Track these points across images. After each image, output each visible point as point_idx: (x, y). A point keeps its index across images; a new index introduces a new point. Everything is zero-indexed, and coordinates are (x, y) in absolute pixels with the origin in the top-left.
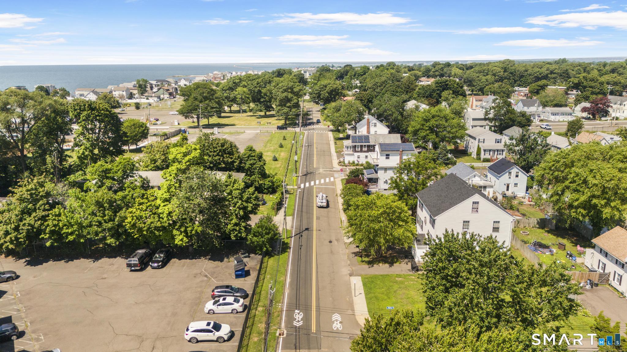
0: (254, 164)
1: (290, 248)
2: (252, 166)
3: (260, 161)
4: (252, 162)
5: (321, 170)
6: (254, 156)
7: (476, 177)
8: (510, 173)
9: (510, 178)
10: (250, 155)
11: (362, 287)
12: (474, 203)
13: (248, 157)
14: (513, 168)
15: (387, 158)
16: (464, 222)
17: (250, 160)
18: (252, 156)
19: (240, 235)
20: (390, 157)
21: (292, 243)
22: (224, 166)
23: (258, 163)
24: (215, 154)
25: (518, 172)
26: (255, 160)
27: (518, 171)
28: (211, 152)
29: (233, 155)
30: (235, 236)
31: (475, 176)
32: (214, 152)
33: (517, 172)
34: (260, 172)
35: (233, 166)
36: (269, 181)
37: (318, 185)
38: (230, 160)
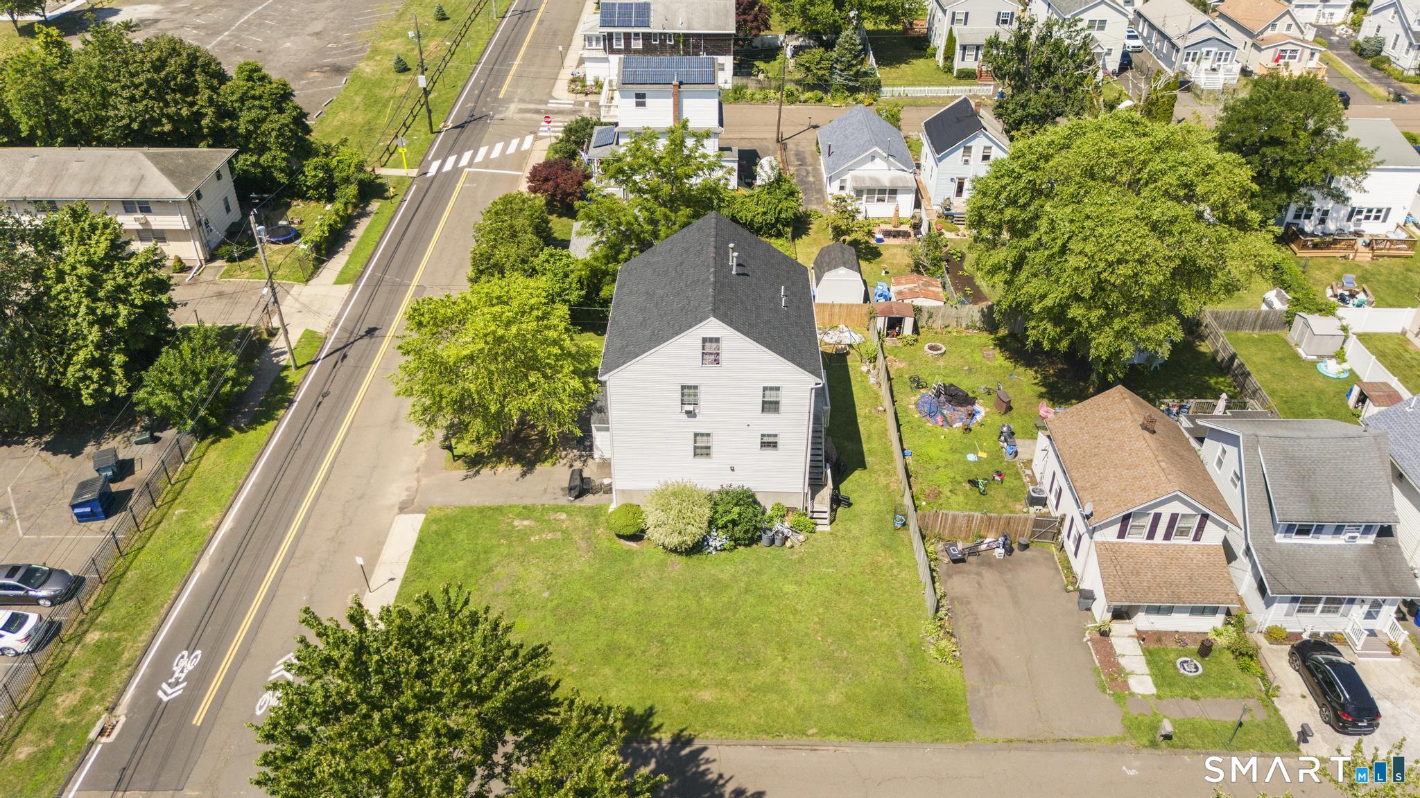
0: (263, 121)
1: (291, 402)
2: (257, 128)
3: (281, 111)
4: (254, 114)
5: (512, 110)
6: (260, 98)
7: (877, 160)
8: (968, 150)
9: (966, 161)
10: (245, 94)
11: (411, 551)
12: (705, 340)
13: (242, 100)
14: (976, 137)
15: (642, 104)
16: (683, 388)
17: (249, 109)
18: (254, 98)
19: (109, 390)
20: (648, 101)
21: (304, 384)
22: (167, 128)
23: (272, 117)
24: (138, 94)
25: (990, 148)
26: (262, 108)
27: (989, 144)
28: (123, 88)
29: (197, 93)
30: (91, 396)
31: (873, 158)
32: (136, 87)
33: (985, 148)
34: (282, 144)
35: (201, 128)
36: (315, 169)
37: (480, 165)
38: (185, 112)
